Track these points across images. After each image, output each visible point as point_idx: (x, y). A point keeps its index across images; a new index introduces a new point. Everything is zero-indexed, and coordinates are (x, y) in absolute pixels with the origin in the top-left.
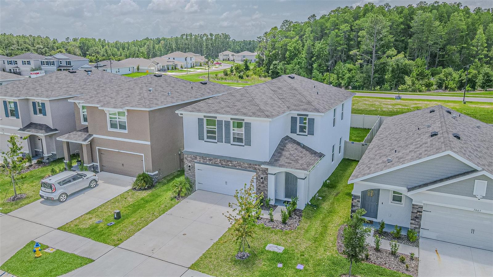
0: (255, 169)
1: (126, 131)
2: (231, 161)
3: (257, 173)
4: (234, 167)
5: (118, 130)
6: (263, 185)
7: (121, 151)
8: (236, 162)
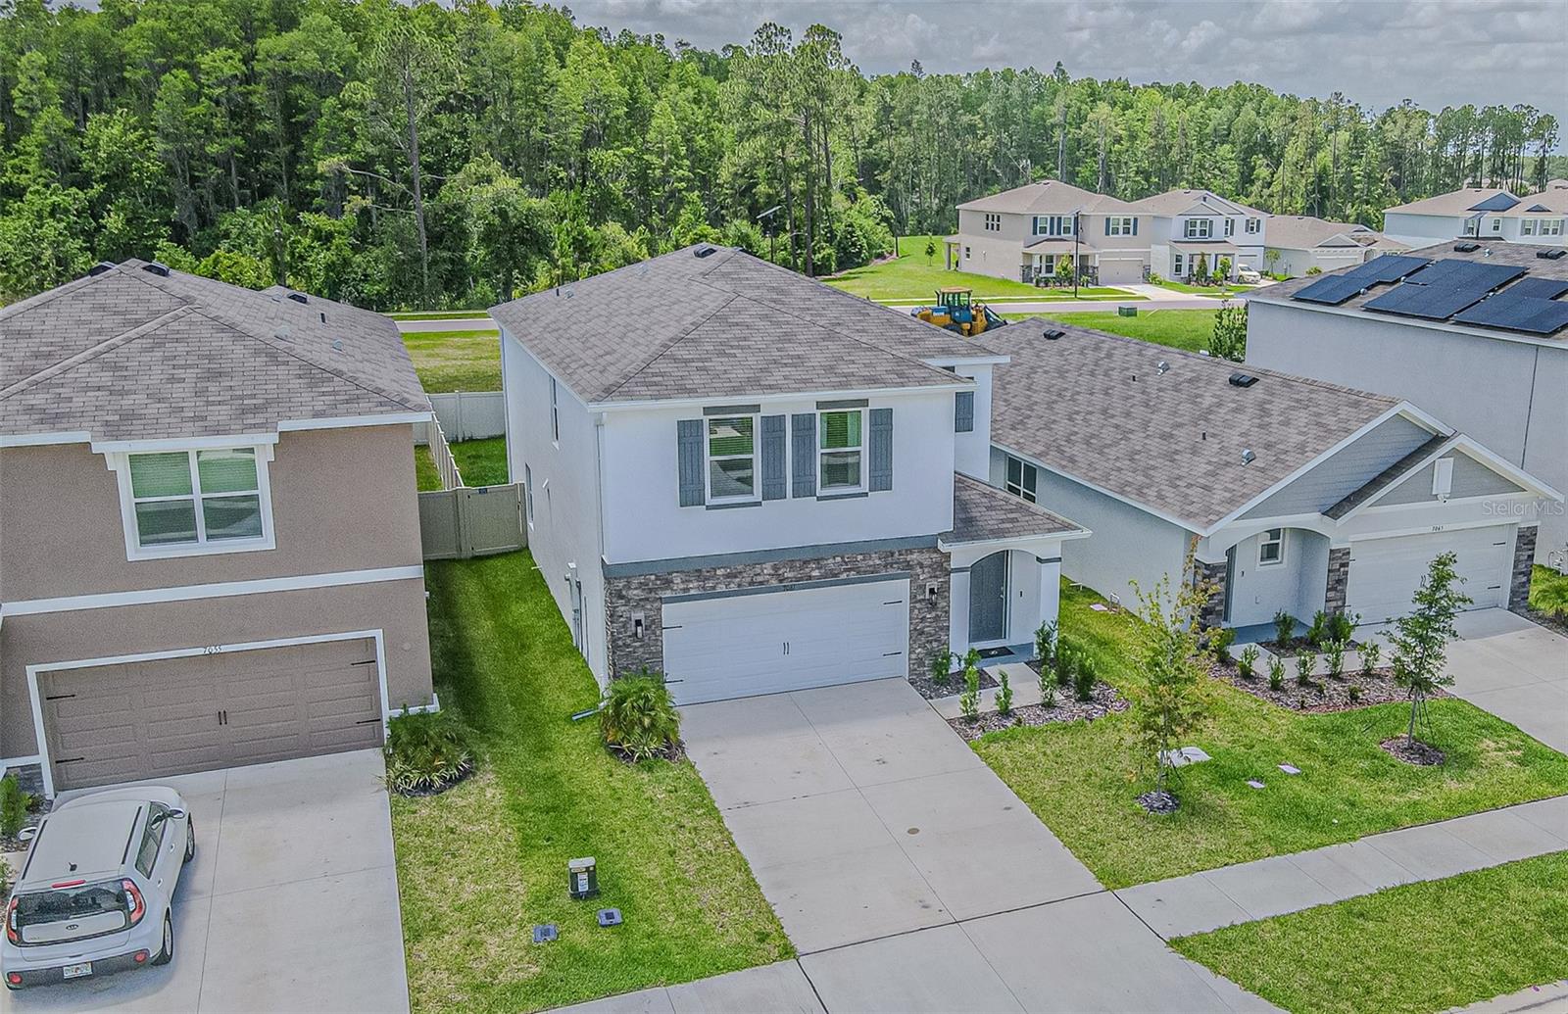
0: (909, 566)
1: (267, 542)
2: (817, 560)
3: (914, 578)
4: (831, 579)
5: (203, 547)
6: (934, 614)
8: (838, 559)
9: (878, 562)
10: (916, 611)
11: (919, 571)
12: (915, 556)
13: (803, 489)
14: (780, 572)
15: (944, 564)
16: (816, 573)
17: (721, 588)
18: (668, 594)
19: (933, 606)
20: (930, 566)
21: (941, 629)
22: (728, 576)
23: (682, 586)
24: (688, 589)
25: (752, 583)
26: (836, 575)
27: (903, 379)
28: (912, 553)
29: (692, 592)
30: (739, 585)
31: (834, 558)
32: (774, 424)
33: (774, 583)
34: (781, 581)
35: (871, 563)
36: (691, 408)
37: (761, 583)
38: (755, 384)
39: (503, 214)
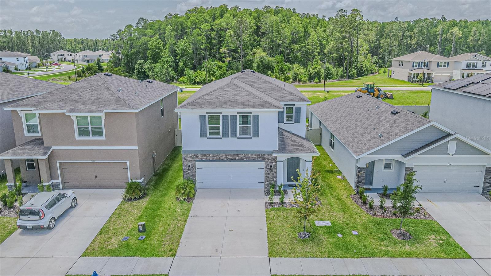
0: (264, 159)
1: (104, 138)
2: (238, 155)
3: (266, 162)
4: (241, 160)
5: (91, 138)
6: (272, 173)
7: (95, 161)
8: (244, 155)
9: (255, 157)
10: (267, 172)
11: (267, 160)
12: (266, 156)
13: (234, 135)
14: (227, 157)
15: (275, 159)
16: (237, 158)
17: (211, 159)
18: (197, 159)
19: (272, 171)
20: (271, 159)
21: (274, 177)
22: (213, 156)
23: (201, 158)
24: (202, 159)
25: (219, 159)
26: (243, 159)
27: (262, 107)
28: (265, 155)
29: (203, 160)
30: (216, 159)
31: (242, 154)
32: (225, 118)
33: (225, 159)
34: (227, 159)
35: (253, 157)
36: (203, 112)
37: (222, 159)
38: (221, 107)
39: (262, 62)
